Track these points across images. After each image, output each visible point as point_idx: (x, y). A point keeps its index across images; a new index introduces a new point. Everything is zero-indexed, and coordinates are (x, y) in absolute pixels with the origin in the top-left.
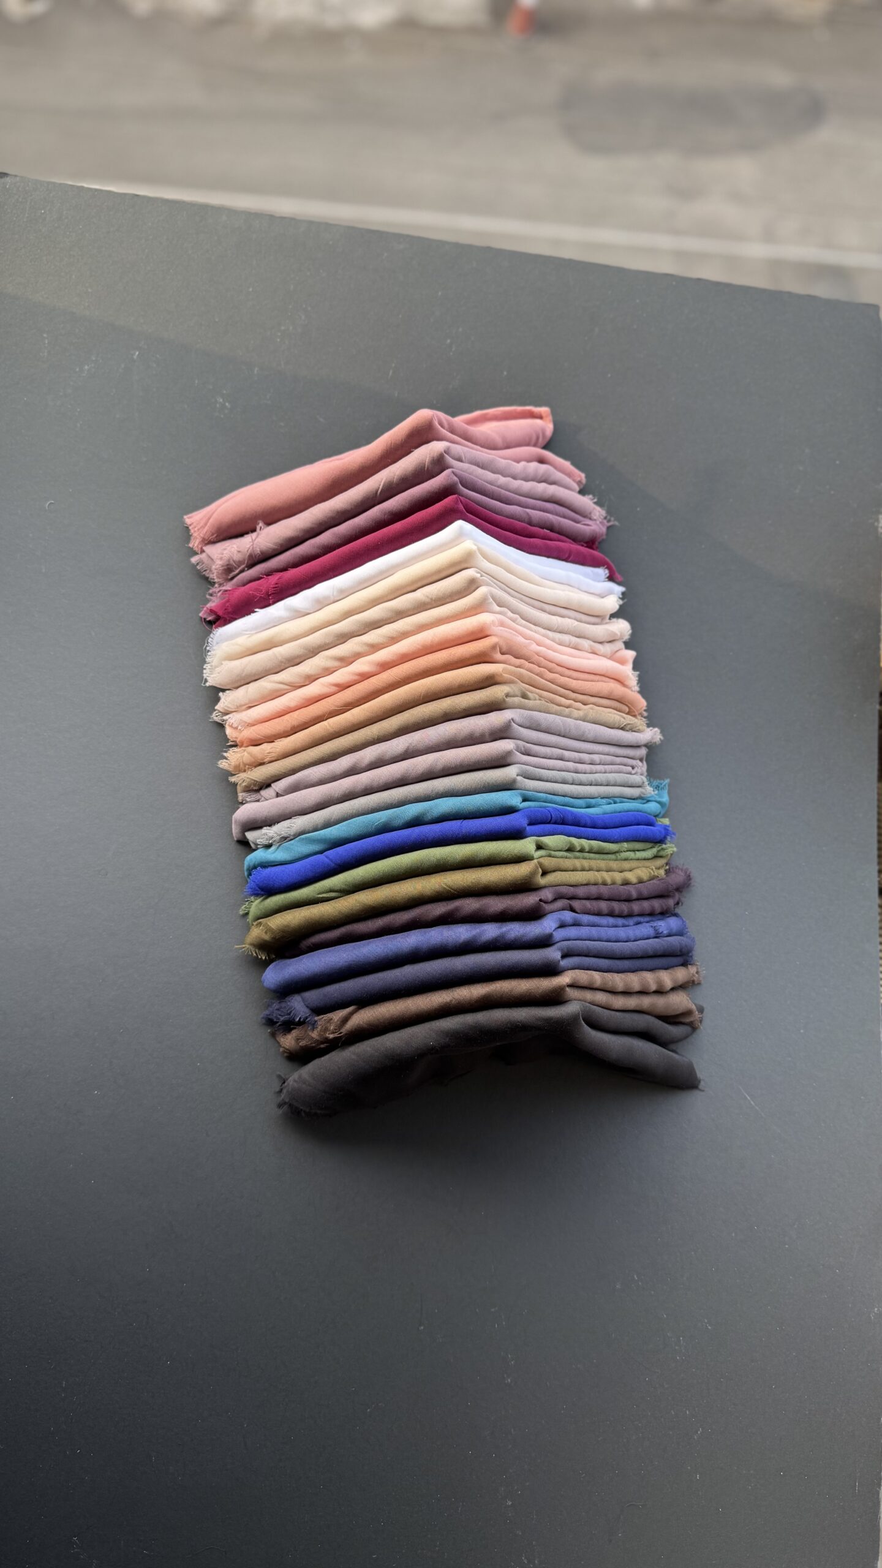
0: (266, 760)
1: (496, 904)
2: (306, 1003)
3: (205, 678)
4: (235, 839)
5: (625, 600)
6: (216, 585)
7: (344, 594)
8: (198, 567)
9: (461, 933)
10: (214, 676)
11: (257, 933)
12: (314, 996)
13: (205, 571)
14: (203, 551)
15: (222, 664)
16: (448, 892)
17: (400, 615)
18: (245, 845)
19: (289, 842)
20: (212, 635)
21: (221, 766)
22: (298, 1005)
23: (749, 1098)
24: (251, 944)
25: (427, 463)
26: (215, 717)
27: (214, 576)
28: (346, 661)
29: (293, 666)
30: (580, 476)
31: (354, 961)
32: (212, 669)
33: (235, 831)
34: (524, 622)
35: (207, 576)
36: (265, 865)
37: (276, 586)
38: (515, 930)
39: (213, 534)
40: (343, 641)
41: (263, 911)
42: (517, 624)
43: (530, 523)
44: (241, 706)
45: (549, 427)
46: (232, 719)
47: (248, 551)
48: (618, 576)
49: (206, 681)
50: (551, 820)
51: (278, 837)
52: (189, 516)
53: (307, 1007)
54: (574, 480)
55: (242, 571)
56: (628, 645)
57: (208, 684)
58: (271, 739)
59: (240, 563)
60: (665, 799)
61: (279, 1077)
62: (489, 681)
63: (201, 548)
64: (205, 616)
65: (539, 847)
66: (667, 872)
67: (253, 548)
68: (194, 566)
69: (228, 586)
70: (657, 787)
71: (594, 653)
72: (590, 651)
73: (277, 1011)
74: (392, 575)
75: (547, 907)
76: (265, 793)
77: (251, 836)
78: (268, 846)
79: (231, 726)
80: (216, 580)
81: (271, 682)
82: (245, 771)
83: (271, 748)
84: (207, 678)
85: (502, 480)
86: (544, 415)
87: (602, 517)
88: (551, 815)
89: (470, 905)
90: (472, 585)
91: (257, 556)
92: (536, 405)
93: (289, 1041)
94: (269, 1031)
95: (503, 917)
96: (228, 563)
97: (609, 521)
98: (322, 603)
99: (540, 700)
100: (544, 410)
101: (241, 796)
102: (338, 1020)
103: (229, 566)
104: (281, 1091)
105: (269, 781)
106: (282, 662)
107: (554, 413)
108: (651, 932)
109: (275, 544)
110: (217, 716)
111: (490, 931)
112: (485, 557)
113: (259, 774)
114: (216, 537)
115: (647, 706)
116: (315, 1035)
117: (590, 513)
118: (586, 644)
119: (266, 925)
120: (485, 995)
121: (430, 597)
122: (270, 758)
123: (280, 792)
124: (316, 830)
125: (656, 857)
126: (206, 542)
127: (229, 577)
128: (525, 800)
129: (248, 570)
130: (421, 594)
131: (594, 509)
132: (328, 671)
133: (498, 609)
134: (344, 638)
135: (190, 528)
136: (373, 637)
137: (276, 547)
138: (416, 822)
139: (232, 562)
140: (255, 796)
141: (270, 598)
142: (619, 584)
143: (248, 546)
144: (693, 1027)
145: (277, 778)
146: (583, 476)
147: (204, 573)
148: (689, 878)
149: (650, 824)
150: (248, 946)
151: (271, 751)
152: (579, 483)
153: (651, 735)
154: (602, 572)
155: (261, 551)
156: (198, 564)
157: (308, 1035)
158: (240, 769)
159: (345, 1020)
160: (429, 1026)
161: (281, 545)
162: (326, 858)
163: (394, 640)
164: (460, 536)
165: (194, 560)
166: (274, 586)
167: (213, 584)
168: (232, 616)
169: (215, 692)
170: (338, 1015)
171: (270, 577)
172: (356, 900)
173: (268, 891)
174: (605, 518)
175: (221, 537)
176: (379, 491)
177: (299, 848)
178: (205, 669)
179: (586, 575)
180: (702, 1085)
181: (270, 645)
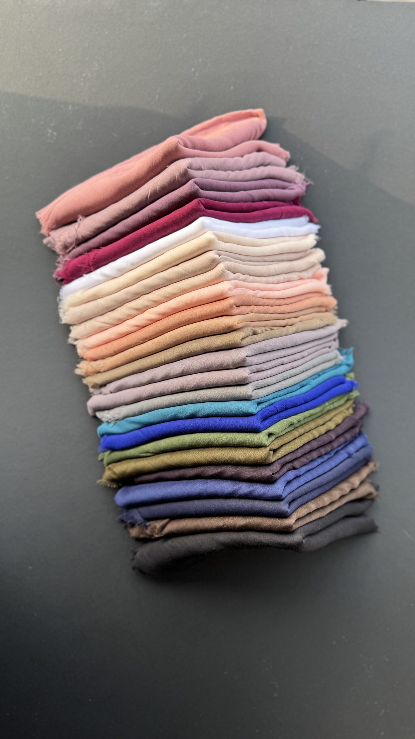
0: (102, 370)
2: (141, 514)
4: (91, 416)
5: (321, 234)
6: (61, 256)
7: (134, 266)
8: (48, 246)
9: (225, 487)
10: (65, 319)
11: (108, 474)
12: (145, 511)
13: (53, 247)
14: (49, 235)
15: (69, 309)
17: (169, 282)
18: (96, 419)
19: (120, 422)
20: (61, 290)
21: (76, 372)
22: (137, 515)
24: (107, 480)
25: (177, 175)
27: (58, 251)
28: (141, 310)
29: (110, 311)
30: (286, 154)
32: (64, 313)
33: (90, 411)
35: (54, 251)
36: (109, 434)
37: (94, 260)
39: (53, 224)
40: (137, 297)
41: (111, 459)
43: (253, 201)
44: (83, 336)
45: (263, 123)
46: (79, 344)
47: (74, 235)
48: (315, 219)
49: (61, 320)
50: (277, 411)
51: (113, 418)
52: (38, 212)
53: (142, 516)
54: (282, 158)
55: (74, 248)
56: (324, 264)
57: (63, 322)
58: (103, 358)
59: (71, 244)
60: (351, 361)
61: (132, 550)
62: (230, 330)
63: (48, 233)
64: (56, 277)
65: (269, 436)
66: (355, 409)
67: (77, 233)
68: (45, 246)
69: (67, 258)
70: (345, 355)
71: (301, 279)
72: (298, 278)
73: (125, 517)
75: (277, 476)
76: (103, 390)
77: (99, 415)
78: (109, 423)
79: (79, 348)
81: (98, 321)
82: (90, 376)
83: (103, 363)
84: (62, 318)
86: (259, 114)
87: (302, 180)
88: (277, 409)
89: (231, 471)
91: (80, 240)
92: (254, 107)
93: (134, 532)
94: (122, 525)
95: (251, 480)
96: (64, 243)
97: (307, 182)
98: (122, 272)
100: (259, 111)
101: (91, 390)
102: (160, 526)
103: (66, 246)
105: (105, 383)
106: (102, 309)
110: (71, 341)
111: (244, 488)
113: (99, 379)
114: (55, 226)
115: (337, 304)
116: (148, 532)
117: (294, 179)
119: (113, 469)
122: (104, 369)
123: (112, 390)
124: (134, 415)
125: (348, 400)
126: (50, 229)
127: (67, 252)
128: (259, 404)
129: (76, 248)
130: (182, 268)
131: (297, 175)
132: (131, 317)
134: (137, 295)
135: (40, 220)
136: (155, 295)
137: (90, 233)
138: (193, 416)
139: (66, 243)
140: (99, 391)
141: (91, 266)
142: (316, 223)
143: (74, 232)
145: (109, 382)
147: (52, 249)
148: (368, 409)
149: (342, 382)
150: (105, 481)
151: (103, 365)
152: (286, 159)
153: (342, 323)
154: (304, 219)
155: (82, 236)
156: (48, 244)
157: (144, 531)
158: (87, 375)
159: (163, 527)
161: (94, 232)
163: (168, 298)
164: (204, 228)
165: (45, 241)
166: (92, 260)
167: (59, 255)
170: (158, 524)
171: (90, 253)
172: (161, 460)
173: (113, 450)
174: (304, 180)
175: (59, 225)
176: (149, 196)
177: (125, 426)
178: (60, 313)
179: (294, 225)
181: (95, 298)
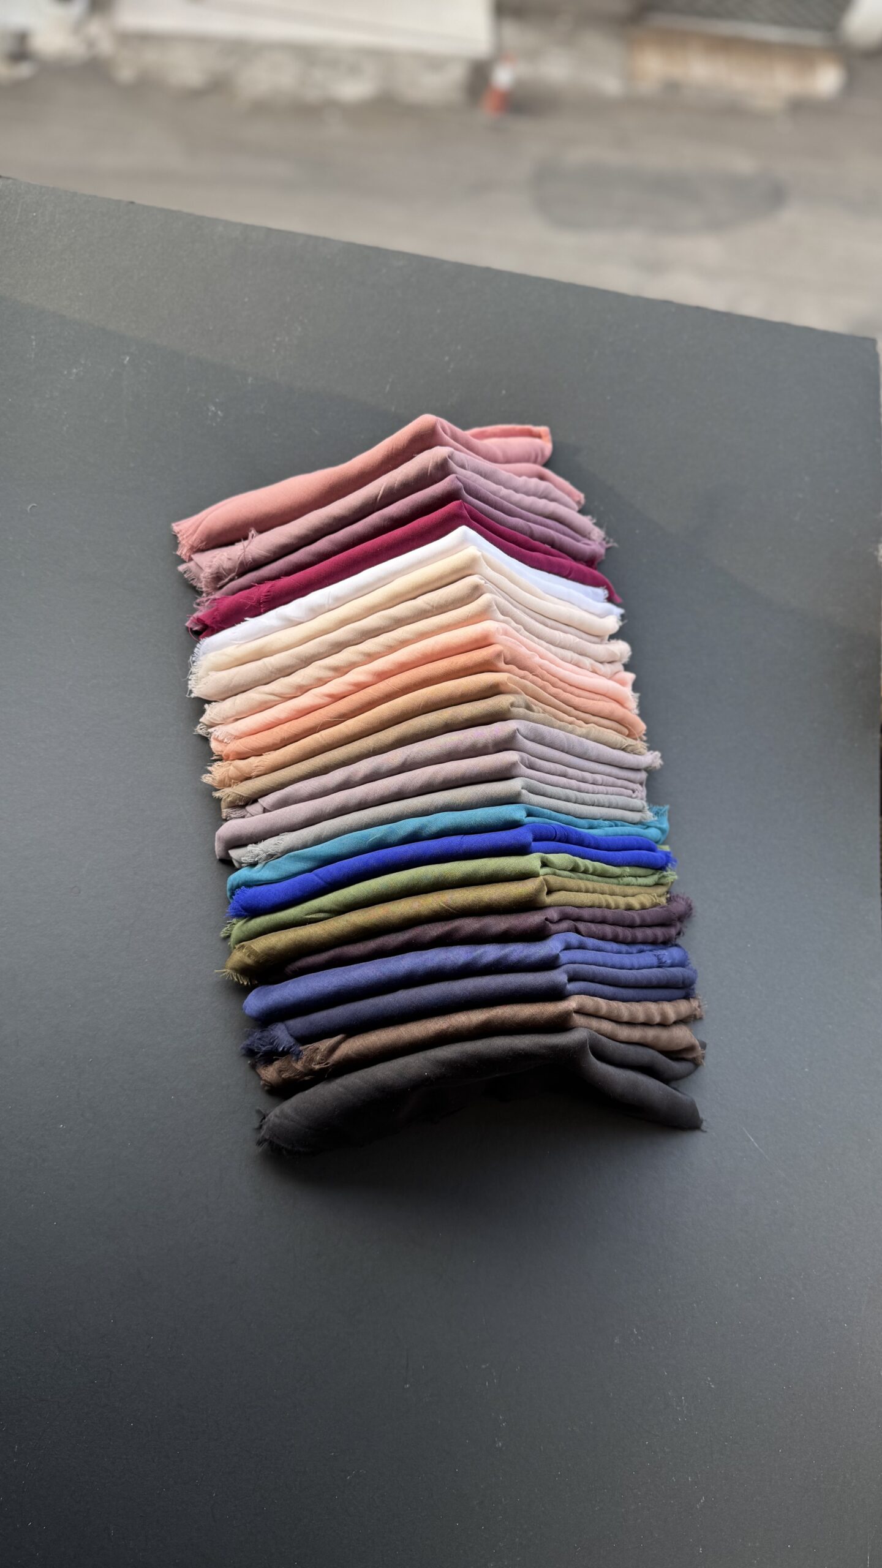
0: (252, 775)
1: (499, 924)
2: (291, 1032)
3: (189, 689)
4: (218, 858)
5: (626, 621)
6: (204, 595)
7: (340, 601)
8: (186, 576)
9: (458, 955)
10: (199, 687)
11: (239, 956)
12: (299, 1024)
13: (193, 579)
14: (191, 559)
15: (208, 675)
16: (447, 911)
17: (399, 622)
18: (227, 863)
19: (278, 860)
20: (198, 645)
21: (205, 781)
22: (282, 1034)
23: (752, 1140)
24: (232, 969)
25: (430, 468)
26: (200, 730)
27: (202, 585)
28: (340, 671)
29: (284, 676)
30: (579, 496)
31: (344, 986)
32: (197, 680)
33: (218, 848)
34: (527, 634)
35: (195, 585)
36: (249, 884)
37: (269, 593)
38: (517, 951)
39: (202, 542)
40: (337, 650)
41: (246, 933)
42: (521, 634)
43: (532, 536)
44: (228, 718)
45: (546, 446)
46: (217, 732)
47: (239, 558)
48: (616, 597)
49: (191, 692)
50: (556, 837)
51: (265, 855)
52: (177, 523)
53: (291, 1035)
54: (574, 500)
55: (232, 580)
56: (627, 667)
57: (193, 695)
58: (258, 752)
59: (230, 571)
60: (665, 825)
61: (259, 1112)
62: (493, 691)
63: (190, 556)
64: (191, 626)
65: (544, 864)
66: (669, 900)
67: (244, 555)
68: (181, 575)
69: (217, 595)
70: (657, 814)
71: (594, 672)
72: (591, 670)
73: (259, 1041)
74: (391, 582)
75: (553, 927)
76: (250, 809)
77: (234, 854)
78: (253, 865)
79: (216, 739)
80: (204, 589)
81: (260, 693)
82: (230, 786)
83: (260, 761)
84: (193, 689)
85: (504, 491)
86: (543, 434)
87: (601, 538)
88: (556, 833)
89: (470, 925)
90: (476, 592)
91: (248, 564)
92: (536, 424)
93: (270, 1073)
94: (249, 1062)
95: (505, 938)
96: (216, 571)
97: (608, 542)
98: (315, 612)
99: (543, 713)
100: (543, 429)
101: (225, 812)
102: (325, 1050)
103: (219, 575)
104: (261, 1127)
105: (256, 797)
106: (272, 672)
107: (553, 433)
108: (655, 961)
109: (269, 551)
110: (201, 729)
111: (490, 953)
112: (489, 564)
113: (245, 789)
114: (206, 544)
115: (646, 730)
116: (299, 1066)
117: (589, 533)
118: (587, 662)
119: (250, 948)
120: (486, 1020)
121: (431, 604)
122: (258, 771)
123: (266, 807)
124: (305, 846)
125: (657, 884)
126: (195, 550)
127: (218, 586)
128: (529, 815)
129: (238, 578)
130: (422, 602)
131: (594, 530)
132: (321, 682)
133: (502, 617)
134: (338, 647)
135: (178, 535)
136: (369, 645)
137: (269, 555)
138: (413, 837)
139: (221, 570)
140: (239, 812)
141: (262, 606)
142: (618, 605)
143: (239, 554)
144: (696, 1064)
145: (265, 793)
146: (581, 496)
147: (191, 582)
148: (690, 908)
149: (652, 849)
150: (228, 971)
151: (258, 764)
152: (578, 503)
153: (652, 758)
154: (602, 592)
155: (252, 559)
156: (185, 572)
157: (292, 1066)
158: (225, 784)
159: (333, 1049)
160: (423, 1055)
161: (275, 553)
162: (315, 877)
163: (391, 649)
164: (464, 542)
165: (181, 568)
166: (266, 594)
167: (200, 593)
168: (219, 625)
169: (200, 704)
170: (325, 1044)
171: (261, 585)
172: (347, 921)
173: (251, 912)
174: (604, 539)
175: (211, 545)
176: (379, 497)
177: (287, 866)
178: (190, 680)
179: (587, 595)
180: (704, 1126)
181: (260, 655)
